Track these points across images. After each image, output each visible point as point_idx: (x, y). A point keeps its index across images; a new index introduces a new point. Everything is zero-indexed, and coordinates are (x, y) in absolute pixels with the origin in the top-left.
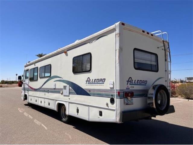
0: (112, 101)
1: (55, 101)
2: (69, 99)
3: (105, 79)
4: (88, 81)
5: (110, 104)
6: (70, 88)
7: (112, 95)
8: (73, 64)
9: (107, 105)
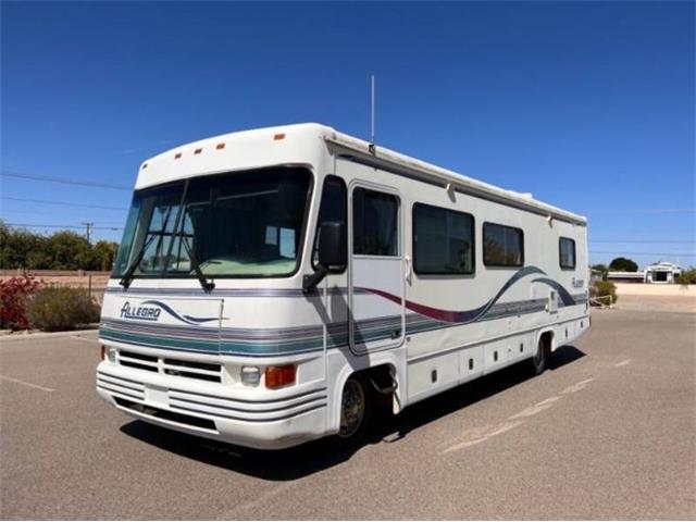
4: (574, 283)
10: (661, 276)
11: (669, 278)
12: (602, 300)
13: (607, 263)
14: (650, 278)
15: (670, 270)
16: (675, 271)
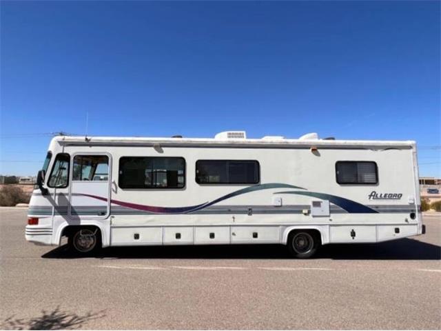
0: (413, 216)
1: (280, 227)
2: (331, 220)
3: (401, 195)
4: (373, 195)
5: (410, 219)
6: (331, 204)
7: (412, 211)
8: (336, 170)
9: (406, 221)
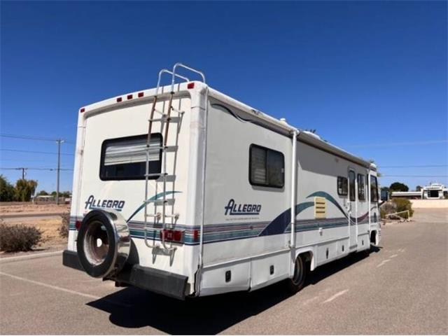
10: (434, 194)
11: (441, 194)
12: (401, 215)
13: (389, 186)
14: (426, 195)
15: (441, 188)
16: (444, 190)
